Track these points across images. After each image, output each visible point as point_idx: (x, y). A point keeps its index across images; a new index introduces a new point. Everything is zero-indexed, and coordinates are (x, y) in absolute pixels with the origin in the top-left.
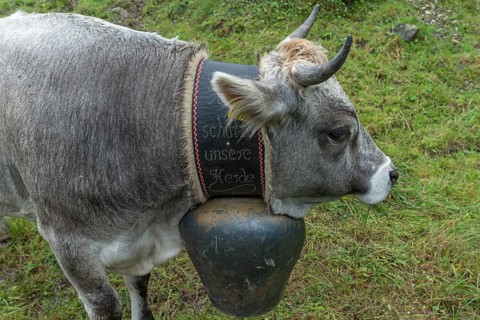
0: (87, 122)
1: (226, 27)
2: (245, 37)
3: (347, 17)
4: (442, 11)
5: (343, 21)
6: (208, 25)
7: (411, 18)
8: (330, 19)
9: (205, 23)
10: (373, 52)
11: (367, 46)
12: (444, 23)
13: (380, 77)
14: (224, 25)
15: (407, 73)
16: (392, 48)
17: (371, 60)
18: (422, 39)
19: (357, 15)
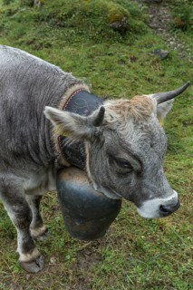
0: (11, 109)
1: (37, 43)
2: (53, 51)
3: (121, 42)
4: (180, 43)
5: (119, 45)
6: (23, 42)
7: (162, 46)
8: (111, 43)
9: (20, 40)
10: (142, 65)
11: (138, 61)
12: (182, 50)
13: (149, 80)
14: (36, 42)
15: (164, 79)
16: (154, 63)
17: (141, 70)
18: (170, 58)
19: (129, 42)
